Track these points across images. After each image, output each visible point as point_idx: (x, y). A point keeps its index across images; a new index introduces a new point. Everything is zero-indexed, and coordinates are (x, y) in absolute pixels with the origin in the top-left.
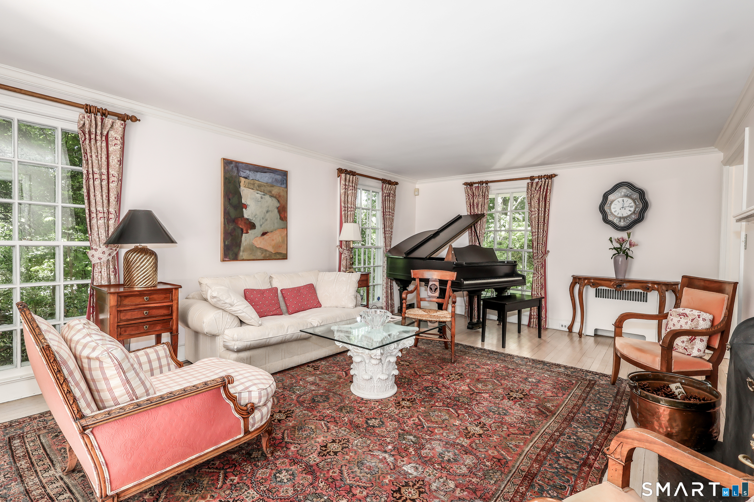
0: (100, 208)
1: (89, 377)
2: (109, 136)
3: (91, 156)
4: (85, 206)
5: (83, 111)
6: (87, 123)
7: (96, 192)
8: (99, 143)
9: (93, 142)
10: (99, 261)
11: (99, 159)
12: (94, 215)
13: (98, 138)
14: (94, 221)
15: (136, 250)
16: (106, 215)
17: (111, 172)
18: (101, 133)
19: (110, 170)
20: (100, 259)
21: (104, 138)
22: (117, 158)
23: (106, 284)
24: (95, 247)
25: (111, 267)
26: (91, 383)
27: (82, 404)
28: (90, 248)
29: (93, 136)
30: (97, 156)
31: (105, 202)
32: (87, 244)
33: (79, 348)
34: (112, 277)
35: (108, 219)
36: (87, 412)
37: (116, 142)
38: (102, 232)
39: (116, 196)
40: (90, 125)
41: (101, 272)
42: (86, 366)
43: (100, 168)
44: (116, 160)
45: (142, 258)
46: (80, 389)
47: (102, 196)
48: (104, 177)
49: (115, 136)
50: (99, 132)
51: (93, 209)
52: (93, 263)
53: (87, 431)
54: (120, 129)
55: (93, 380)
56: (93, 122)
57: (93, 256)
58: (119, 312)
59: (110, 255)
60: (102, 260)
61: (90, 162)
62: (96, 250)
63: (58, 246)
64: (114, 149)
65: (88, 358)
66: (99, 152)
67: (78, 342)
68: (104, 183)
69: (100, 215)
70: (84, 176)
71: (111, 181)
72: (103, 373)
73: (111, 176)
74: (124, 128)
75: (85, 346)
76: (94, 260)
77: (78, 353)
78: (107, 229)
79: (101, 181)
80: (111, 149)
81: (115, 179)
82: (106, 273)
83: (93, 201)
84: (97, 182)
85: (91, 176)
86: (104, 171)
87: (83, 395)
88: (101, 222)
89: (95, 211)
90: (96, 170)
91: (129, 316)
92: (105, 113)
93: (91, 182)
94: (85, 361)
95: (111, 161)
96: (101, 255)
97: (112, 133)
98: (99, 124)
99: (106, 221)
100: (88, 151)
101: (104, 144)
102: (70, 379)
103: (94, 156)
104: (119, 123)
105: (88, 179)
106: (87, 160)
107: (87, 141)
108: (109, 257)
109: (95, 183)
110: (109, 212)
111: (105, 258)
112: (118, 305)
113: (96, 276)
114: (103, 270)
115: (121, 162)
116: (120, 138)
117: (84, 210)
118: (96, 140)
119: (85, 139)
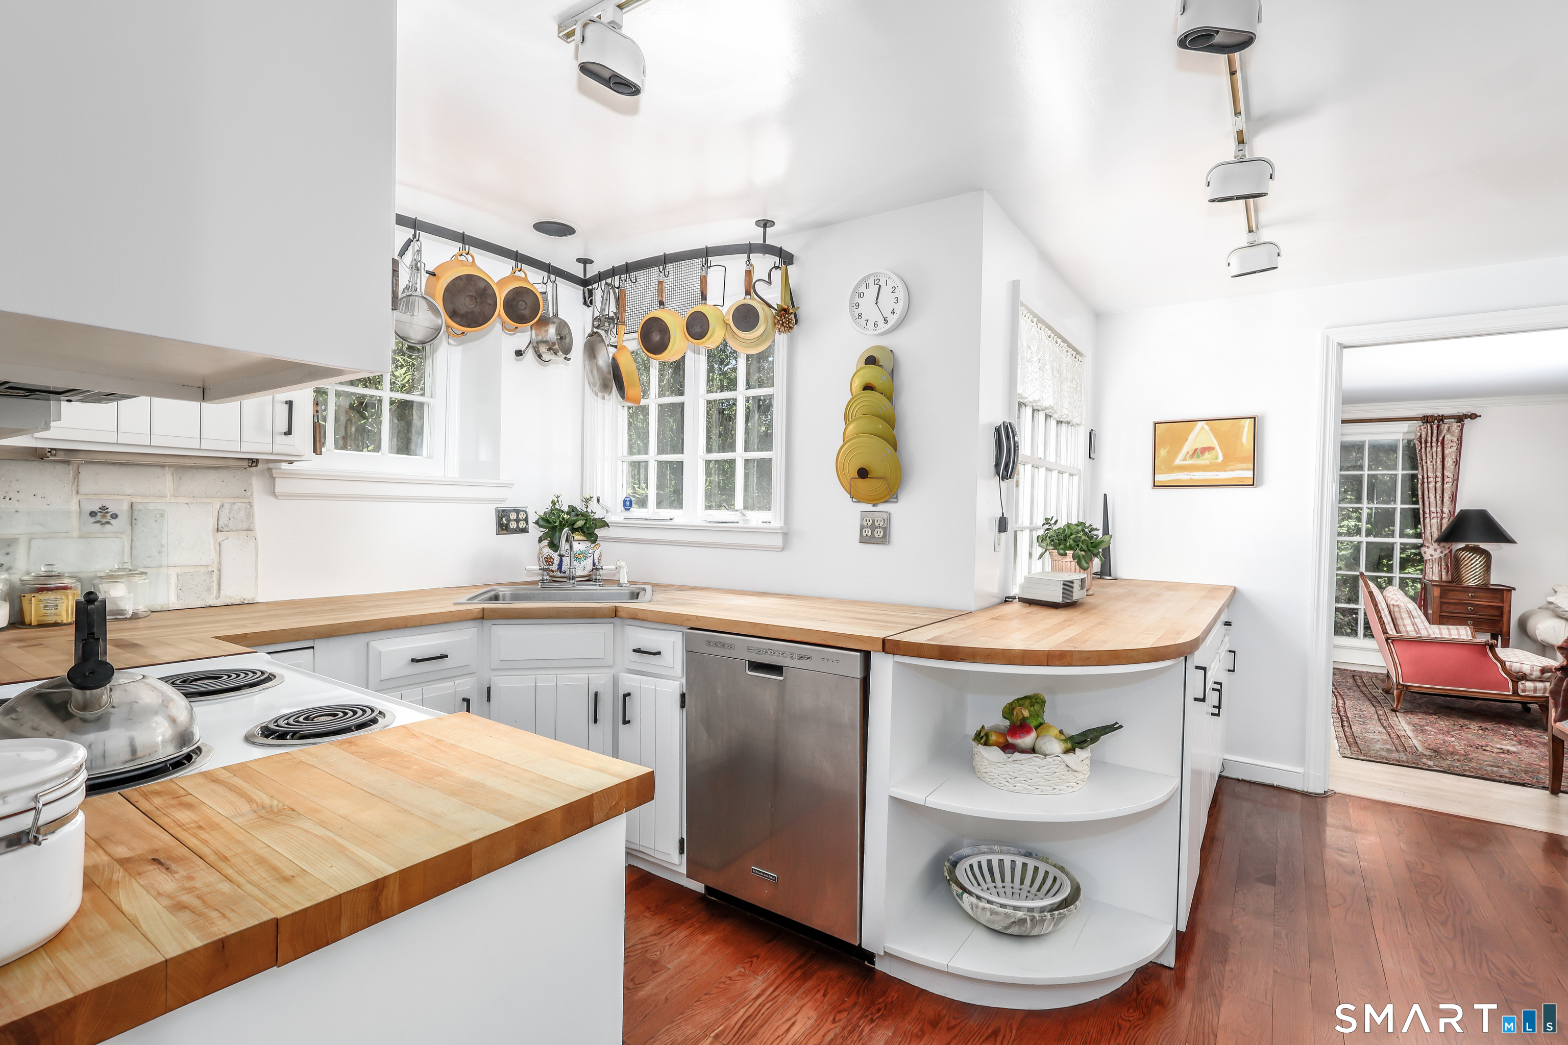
0: (1433, 509)
1: (1393, 616)
2: (1446, 439)
3: (1426, 463)
4: (1420, 506)
5: (1420, 423)
6: (1423, 433)
7: (1430, 494)
8: (1434, 449)
9: (1428, 449)
10: (1431, 558)
11: (1434, 463)
12: (1427, 515)
13: (1434, 444)
14: (1427, 520)
15: (1466, 549)
16: (1439, 515)
17: (1446, 473)
18: (1437, 440)
19: (1445, 472)
20: (1432, 555)
21: (1439, 444)
22: (1453, 459)
23: (1437, 579)
24: (1427, 545)
25: (1443, 564)
26: (1395, 620)
27: (1388, 627)
28: (1422, 545)
29: (1429, 444)
30: (1432, 462)
31: (1439, 502)
32: (1420, 541)
33: (1389, 600)
34: (1444, 574)
35: (1442, 518)
36: (1390, 632)
37: (1452, 444)
38: (1434, 529)
39: (1451, 496)
40: (1427, 435)
41: (1432, 568)
42: (1392, 610)
43: (1435, 471)
44: (1451, 462)
45: (1471, 556)
46: (1387, 620)
47: (1436, 497)
48: (1439, 479)
49: (1452, 438)
50: (1434, 439)
51: (1427, 511)
52: (1425, 559)
53: (1389, 641)
54: (1457, 431)
55: (1395, 618)
56: (1429, 432)
57: (1425, 553)
58: (1442, 603)
59: (1442, 552)
60: (1433, 557)
61: (1425, 468)
62: (1428, 547)
63: (1396, 543)
64: (1450, 451)
65: (1393, 605)
66: (1435, 457)
67: (1389, 597)
68: (1439, 485)
69: (1433, 515)
70: (1420, 481)
71: (1445, 482)
72: (1401, 615)
73: (1445, 477)
74: (1462, 430)
75: (1392, 599)
76: (1427, 557)
77: (1388, 602)
78: (1439, 528)
79: (1436, 483)
80: (1446, 452)
81: (1450, 480)
82: (1437, 569)
83: (1427, 503)
84: (1432, 485)
85: (1426, 480)
86: (1439, 474)
87: (1389, 623)
88: (1434, 521)
89: (1428, 511)
90: (1430, 474)
91: (1452, 608)
92: (1441, 419)
93: (1426, 485)
94: (1392, 607)
95: (1446, 463)
96: (1433, 552)
97: (1448, 437)
98: (1435, 432)
99: (1439, 520)
100: (1424, 458)
101: (1440, 449)
102: (1382, 612)
103: (1429, 462)
104: (1455, 426)
105: (1423, 483)
106: (1423, 466)
107: (1423, 450)
108: (1441, 555)
109: (1429, 486)
110: (1442, 512)
111: (1437, 555)
112: (1441, 597)
113: (1427, 572)
114: (1434, 567)
115: (1457, 462)
116: (1456, 440)
117: (1418, 509)
118: (1432, 447)
119: (1421, 448)
